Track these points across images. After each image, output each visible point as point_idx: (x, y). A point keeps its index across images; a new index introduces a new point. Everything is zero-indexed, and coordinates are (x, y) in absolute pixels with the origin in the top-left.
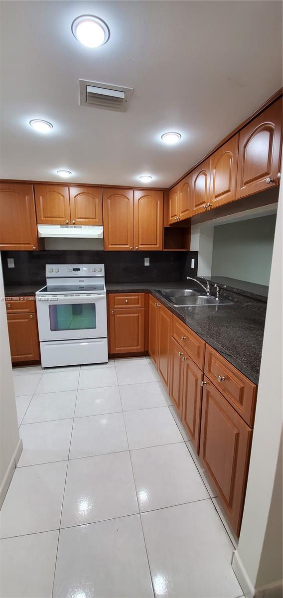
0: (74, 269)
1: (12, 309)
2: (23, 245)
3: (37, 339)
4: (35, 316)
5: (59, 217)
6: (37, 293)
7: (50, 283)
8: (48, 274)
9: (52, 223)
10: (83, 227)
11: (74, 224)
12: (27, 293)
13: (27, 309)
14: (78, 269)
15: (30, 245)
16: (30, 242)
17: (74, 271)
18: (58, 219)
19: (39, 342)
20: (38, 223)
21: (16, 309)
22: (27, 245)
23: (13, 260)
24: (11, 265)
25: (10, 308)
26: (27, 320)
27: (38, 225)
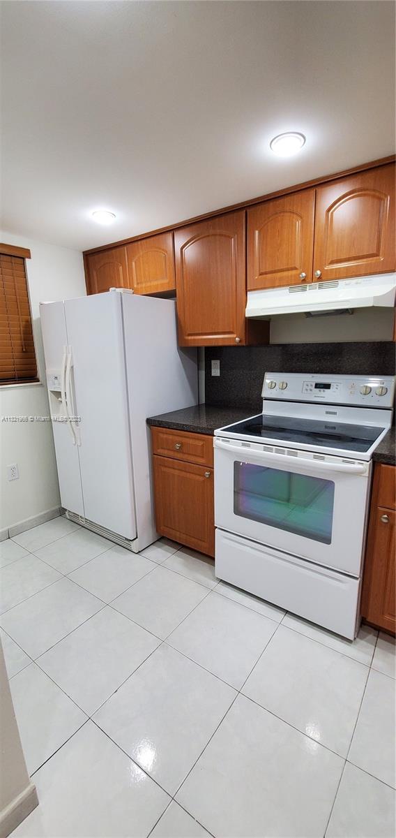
0: (318, 386)
1: (183, 453)
2: (221, 336)
5: (288, 270)
6: (217, 432)
8: (266, 393)
9: (273, 286)
10: (342, 283)
11: (320, 279)
13: (202, 457)
14: (327, 386)
15: (232, 336)
16: (231, 330)
17: (318, 390)
18: (285, 274)
19: (213, 528)
20: (248, 289)
21: (188, 454)
22: (227, 336)
23: (218, 362)
24: (216, 372)
25: (180, 451)
26: (201, 479)
27: (248, 293)
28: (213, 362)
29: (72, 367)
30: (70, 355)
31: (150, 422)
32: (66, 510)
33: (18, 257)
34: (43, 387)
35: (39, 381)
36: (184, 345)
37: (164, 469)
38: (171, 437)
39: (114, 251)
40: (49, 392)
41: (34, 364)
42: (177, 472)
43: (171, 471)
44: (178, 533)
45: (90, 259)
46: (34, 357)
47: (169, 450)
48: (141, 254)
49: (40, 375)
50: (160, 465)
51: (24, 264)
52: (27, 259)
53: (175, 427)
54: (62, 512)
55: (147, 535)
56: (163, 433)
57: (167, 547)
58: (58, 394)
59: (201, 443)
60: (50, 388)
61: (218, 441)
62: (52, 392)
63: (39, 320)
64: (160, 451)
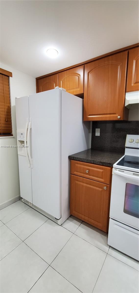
1: (90, 175)
2: (108, 116)
3: (107, 215)
4: (108, 189)
6: (115, 165)
7: (128, 153)
8: (127, 144)
12: (105, 163)
13: (102, 178)
15: (115, 115)
16: (115, 112)
19: (108, 218)
20: (127, 90)
21: (93, 176)
22: (112, 115)
23: (99, 129)
24: (98, 134)
25: (88, 174)
26: (100, 189)
27: (126, 93)
28: (96, 129)
29: (31, 129)
30: (30, 122)
31: (71, 158)
32: (23, 198)
33: (6, 75)
34: (15, 138)
35: (13, 136)
36: (86, 120)
37: (76, 182)
38: (83, 166)
39: (51, 77)
40: (18, 141)
41: (11, 127)
42: (85, 185)
43: (82, 183)
44: (83, 216)
45: (39, 81)
46: (11, 124)
47: (80, 172)
48: (66, 77)
49: (13, 133)
50: (75, 180)
51: (9, 79)
52: (10, 77)
53: (86, 161)
54: (20, 198)
55: (65, 215)
56: (78, 164)
57: (75, 221)
58: (22, 142)
59: (101, 171)
60: (19, 139)
61: (116, 171)
62: (19, 141)
63: (15, 107)
64: (75, 173)
